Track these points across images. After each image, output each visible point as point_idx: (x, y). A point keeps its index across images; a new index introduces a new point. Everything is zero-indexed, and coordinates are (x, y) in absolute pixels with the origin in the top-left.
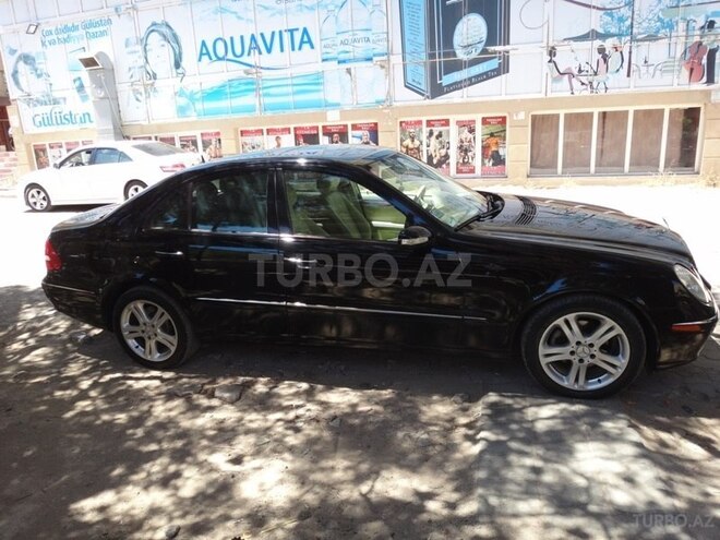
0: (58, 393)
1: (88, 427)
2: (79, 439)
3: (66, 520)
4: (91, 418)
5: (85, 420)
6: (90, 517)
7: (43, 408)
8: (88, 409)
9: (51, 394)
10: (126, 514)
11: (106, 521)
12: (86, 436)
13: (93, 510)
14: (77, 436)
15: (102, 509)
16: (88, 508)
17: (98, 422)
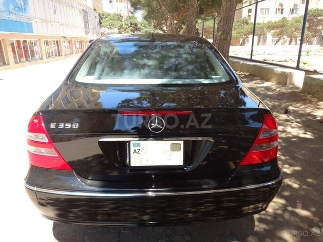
0: (296, 186)
1: (293, 158)
2: (300, 155)
3: (317, 136)
4: (289, 161)
5: (292, 161)
6: (310, 133)
7: (310, 180)
8: (287, 166)
9: (301, 188)
10: (300, 130)
11: (306, 131)
12: (296, 155)
13: (308, 135)
14: (300, 157)
15: (305, 134)
16: (309, 136)
17: (287, 157)
